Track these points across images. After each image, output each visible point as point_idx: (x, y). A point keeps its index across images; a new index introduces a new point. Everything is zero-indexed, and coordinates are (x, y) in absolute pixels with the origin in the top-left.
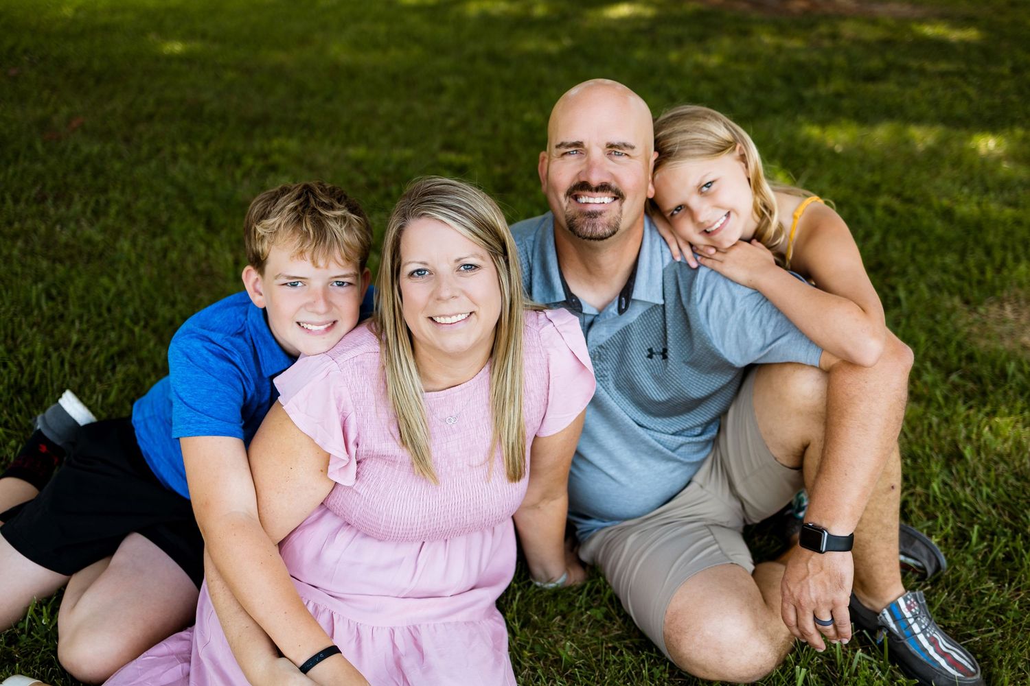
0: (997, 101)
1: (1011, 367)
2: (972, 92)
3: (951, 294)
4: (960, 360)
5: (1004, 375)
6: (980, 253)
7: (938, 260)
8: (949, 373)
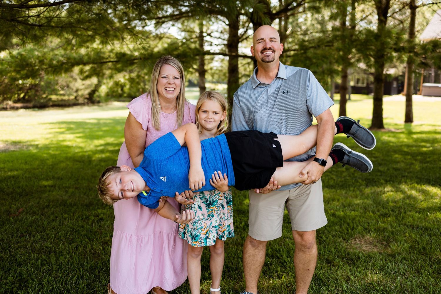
0: (343, 179)
1: (361, 255)
2: (334, 177)
3: (339, 238)
4: (345, 255)
5: (359, 258)
6: (346, 225)
7: (333, 228)
8: (343, 259)
